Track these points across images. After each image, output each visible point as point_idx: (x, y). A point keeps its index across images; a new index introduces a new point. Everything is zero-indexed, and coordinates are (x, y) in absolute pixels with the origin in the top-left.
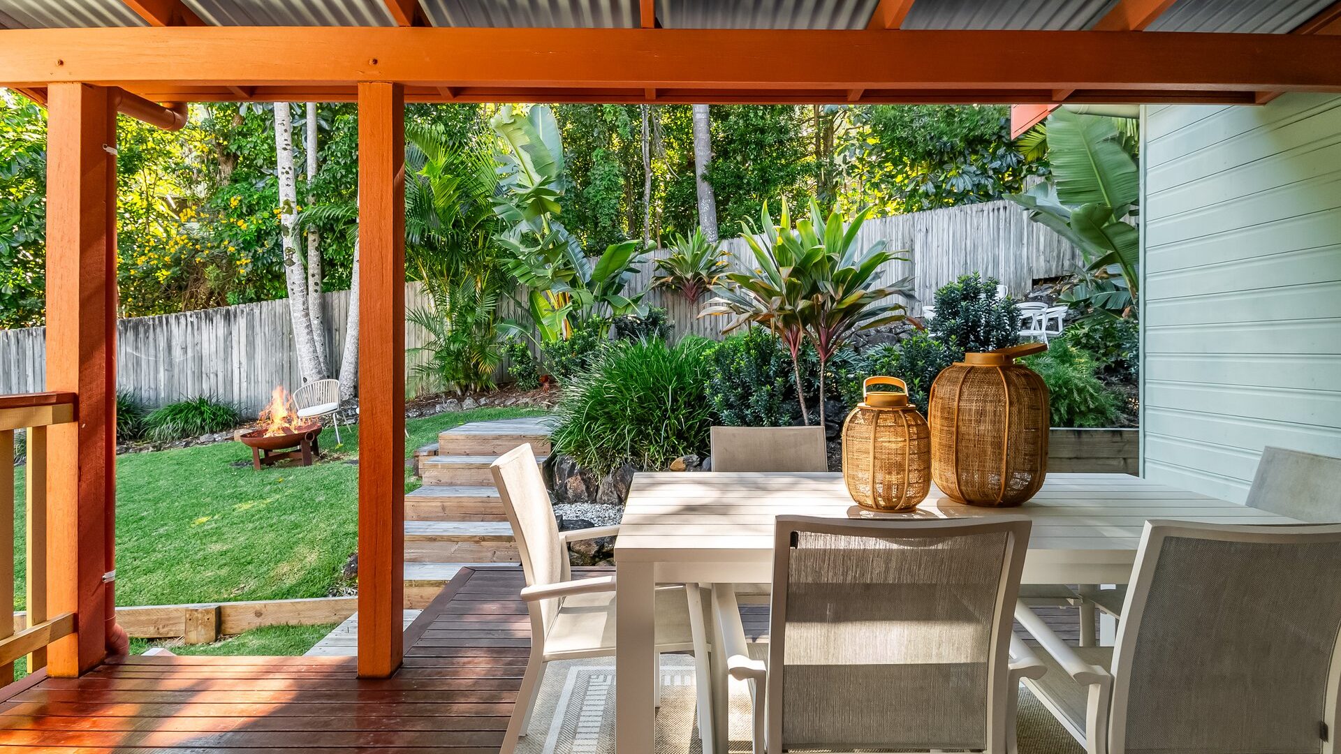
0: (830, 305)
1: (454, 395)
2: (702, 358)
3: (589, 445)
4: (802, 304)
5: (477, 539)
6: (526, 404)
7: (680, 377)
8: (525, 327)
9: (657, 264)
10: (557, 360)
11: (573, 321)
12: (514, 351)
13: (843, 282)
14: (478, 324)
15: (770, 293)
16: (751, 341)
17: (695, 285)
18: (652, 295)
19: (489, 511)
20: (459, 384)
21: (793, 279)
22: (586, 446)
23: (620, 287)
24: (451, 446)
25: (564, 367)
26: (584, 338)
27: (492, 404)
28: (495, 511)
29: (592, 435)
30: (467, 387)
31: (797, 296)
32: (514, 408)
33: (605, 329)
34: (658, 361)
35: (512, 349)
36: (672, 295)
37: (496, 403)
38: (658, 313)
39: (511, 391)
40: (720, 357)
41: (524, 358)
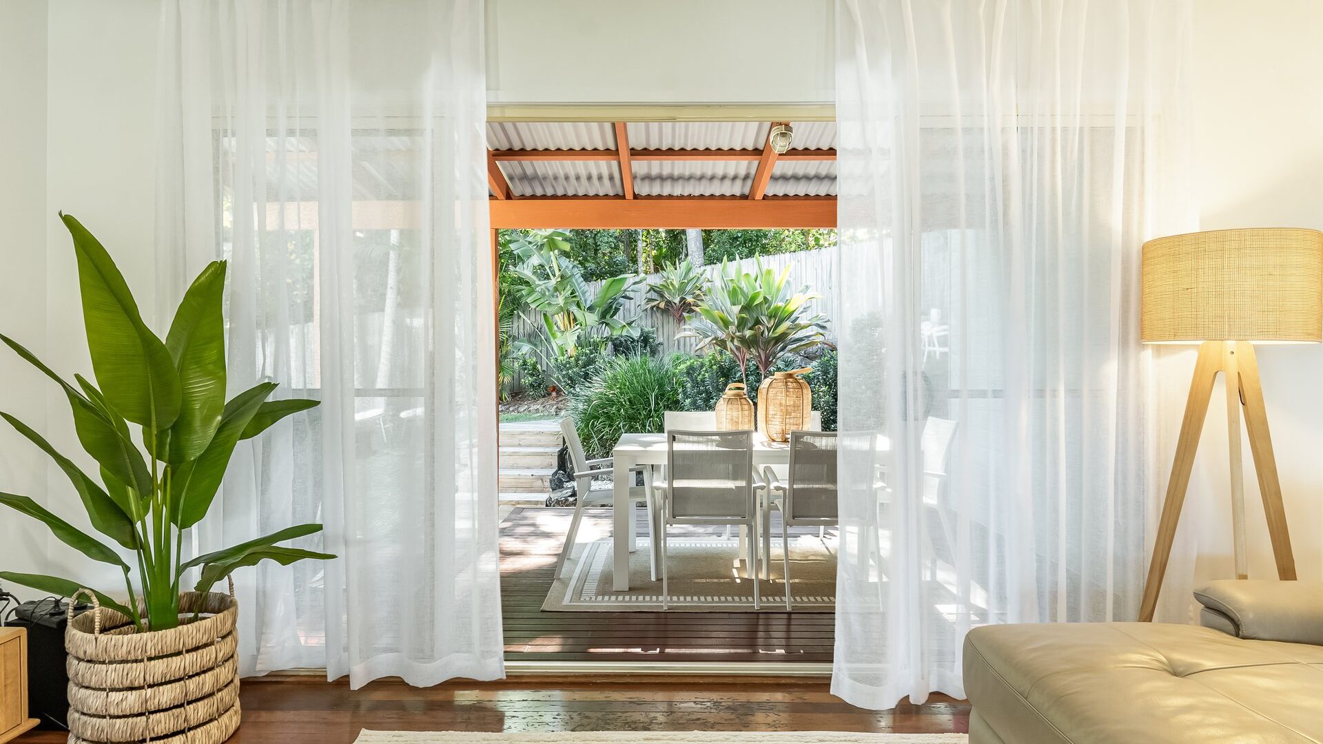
0: (767, 334)
2: (677, 371)
3: (592, 437)
4: (748, 333)
5: (513, 503)
6: (537, 410)
7: (661, 386)
8: (535, 345)
9: (648, 288)
10: (564, 373)
12: (526, 365)
13: (775, 317)
15: (726, 324)
16: (713, 359)
17: (681, 306)
18: (644, 316)
19: (520, 485)
21: (742, 315)
22: (590, 438)
23: (617, 310)
25: (571, 378)
26: (586, 354)
27: (507, 411)
28: (524, 485)
29: (595, 429)
31: (744, 328)
32: (527, 413)
33: (603, 346)
34: (645, 374)
35: (525, 363)
36: (662, 315)
37: (511, 409)
38: (649, 332)
39: (523, 399)
40: (690, 371)
41: (534, 371)
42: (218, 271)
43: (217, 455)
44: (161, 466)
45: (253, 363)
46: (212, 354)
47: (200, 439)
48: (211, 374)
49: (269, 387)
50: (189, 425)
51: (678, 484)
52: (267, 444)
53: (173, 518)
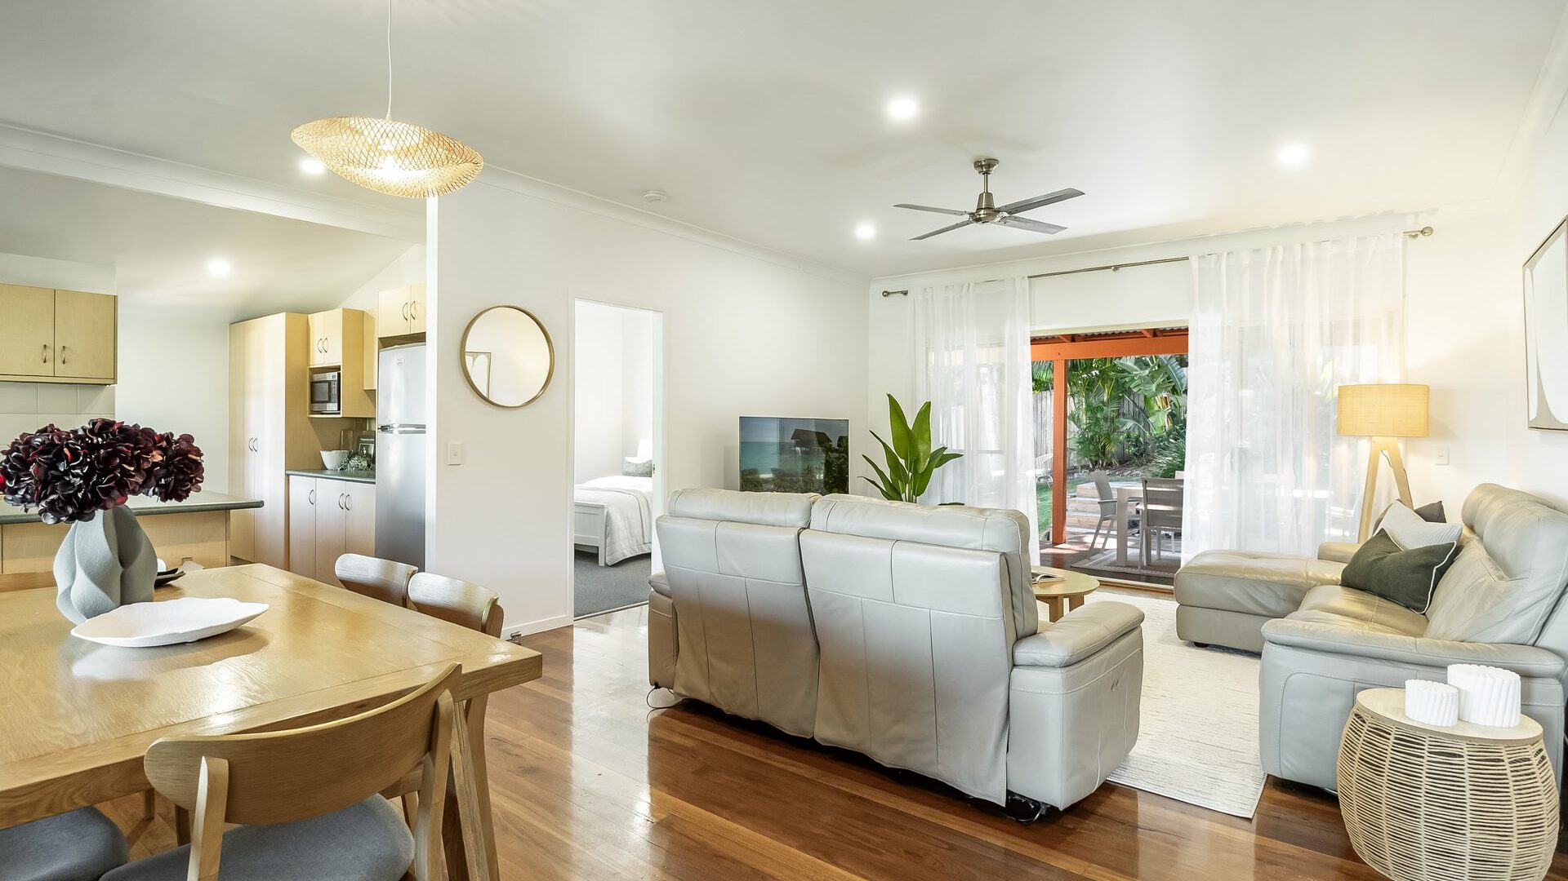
1: (1087, 467)
6: (1137, 475)
8: (1139, 422)
11: (1173, 418)
12: (1130, 438)
14: (1105, 419)
20: (1091, 460)
24: (1083, 492)
26: (1177, 430)
27: (1114, 474)
30: (1096, 462)
32: (1129, 476)
35: (1129, 436)
39: (1128, 466)
41: (1137, 443)
42: (928, 405)
43: (928, 473)
44: (910, 474)
45: (939, 440)
46: (926, 436)
47: (922, 467)
48: (927, 444)
49: (945, 448)
50: (919, 461)
51: (1150, 507)
52: (943, 471)
53: (914, 494)
